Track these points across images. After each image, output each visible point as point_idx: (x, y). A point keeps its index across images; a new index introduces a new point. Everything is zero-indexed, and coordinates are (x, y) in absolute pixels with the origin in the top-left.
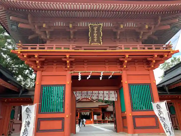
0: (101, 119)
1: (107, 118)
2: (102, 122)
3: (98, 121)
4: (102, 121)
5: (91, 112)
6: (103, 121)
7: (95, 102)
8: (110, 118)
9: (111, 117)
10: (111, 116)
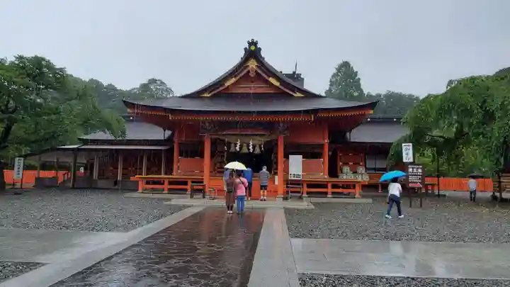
0: (323, 176)
1: (346, 169)
2: (330, 190)
3: (311, 185)
4: (329, 185)
5: (273, 137)
6: (334, 186)
7: (298, 95)
8: (361, 170)
9: (367, 169)
10: (365, 166)
